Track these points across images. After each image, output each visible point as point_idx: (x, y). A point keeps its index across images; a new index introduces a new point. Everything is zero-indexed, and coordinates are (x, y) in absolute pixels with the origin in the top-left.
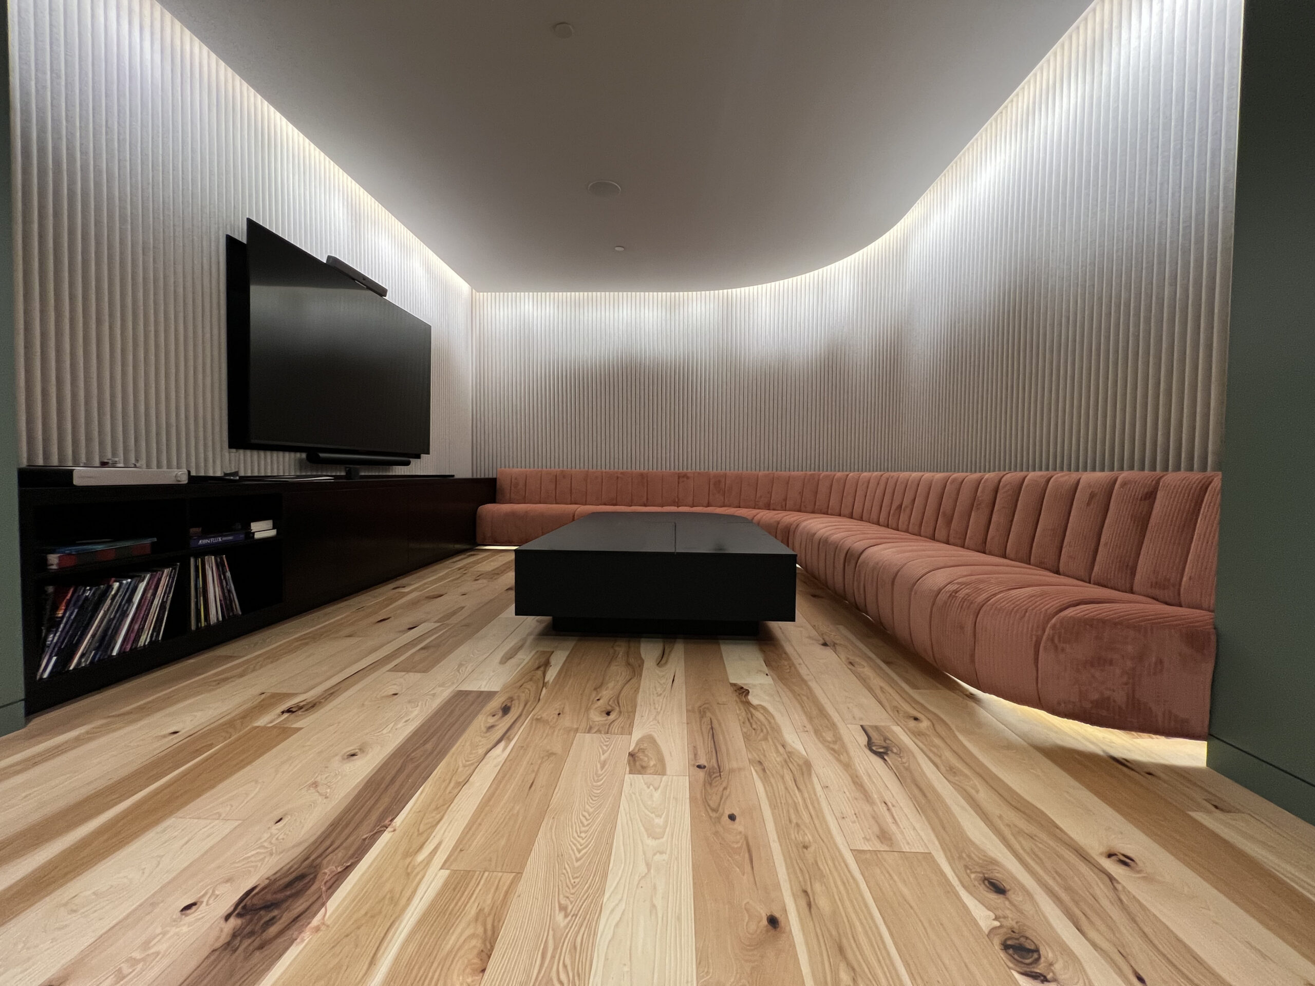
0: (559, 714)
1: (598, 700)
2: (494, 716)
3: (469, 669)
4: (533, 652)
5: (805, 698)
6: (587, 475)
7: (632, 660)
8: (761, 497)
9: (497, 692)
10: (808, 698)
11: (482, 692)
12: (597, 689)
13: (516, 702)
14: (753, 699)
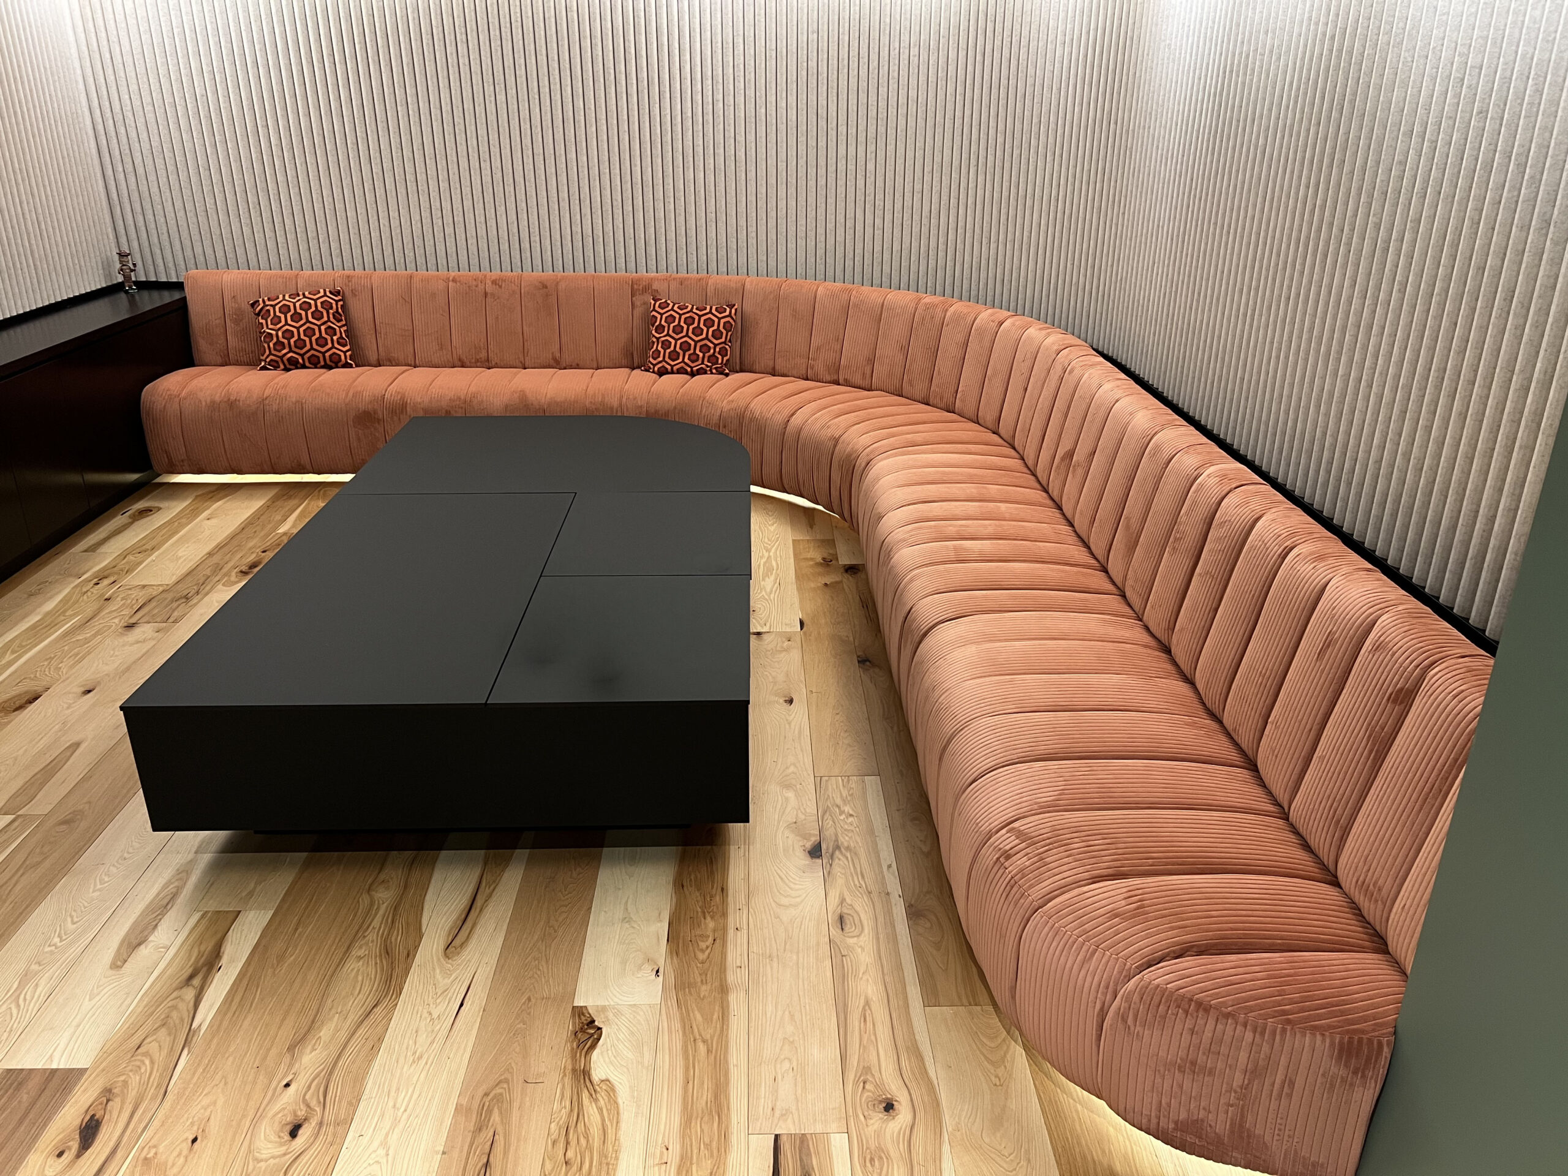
0: (195, 1140)
1: (287, 1085)
2: (60, 1155)
3: (43, 989)
4: (196, 916)
5: (702, 1048)
6: (407, 293)
7: (397, 938)
8: (818, 349)
9: (82, 1071)
10: (709, 1051)
11: (54, 1071)
12: (294, 1047)
13: (114, 1105)
14: (601, 1064)
